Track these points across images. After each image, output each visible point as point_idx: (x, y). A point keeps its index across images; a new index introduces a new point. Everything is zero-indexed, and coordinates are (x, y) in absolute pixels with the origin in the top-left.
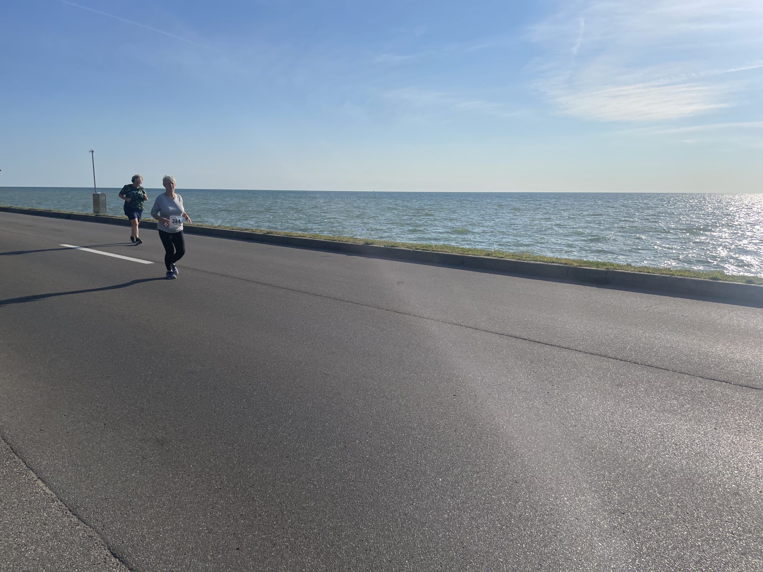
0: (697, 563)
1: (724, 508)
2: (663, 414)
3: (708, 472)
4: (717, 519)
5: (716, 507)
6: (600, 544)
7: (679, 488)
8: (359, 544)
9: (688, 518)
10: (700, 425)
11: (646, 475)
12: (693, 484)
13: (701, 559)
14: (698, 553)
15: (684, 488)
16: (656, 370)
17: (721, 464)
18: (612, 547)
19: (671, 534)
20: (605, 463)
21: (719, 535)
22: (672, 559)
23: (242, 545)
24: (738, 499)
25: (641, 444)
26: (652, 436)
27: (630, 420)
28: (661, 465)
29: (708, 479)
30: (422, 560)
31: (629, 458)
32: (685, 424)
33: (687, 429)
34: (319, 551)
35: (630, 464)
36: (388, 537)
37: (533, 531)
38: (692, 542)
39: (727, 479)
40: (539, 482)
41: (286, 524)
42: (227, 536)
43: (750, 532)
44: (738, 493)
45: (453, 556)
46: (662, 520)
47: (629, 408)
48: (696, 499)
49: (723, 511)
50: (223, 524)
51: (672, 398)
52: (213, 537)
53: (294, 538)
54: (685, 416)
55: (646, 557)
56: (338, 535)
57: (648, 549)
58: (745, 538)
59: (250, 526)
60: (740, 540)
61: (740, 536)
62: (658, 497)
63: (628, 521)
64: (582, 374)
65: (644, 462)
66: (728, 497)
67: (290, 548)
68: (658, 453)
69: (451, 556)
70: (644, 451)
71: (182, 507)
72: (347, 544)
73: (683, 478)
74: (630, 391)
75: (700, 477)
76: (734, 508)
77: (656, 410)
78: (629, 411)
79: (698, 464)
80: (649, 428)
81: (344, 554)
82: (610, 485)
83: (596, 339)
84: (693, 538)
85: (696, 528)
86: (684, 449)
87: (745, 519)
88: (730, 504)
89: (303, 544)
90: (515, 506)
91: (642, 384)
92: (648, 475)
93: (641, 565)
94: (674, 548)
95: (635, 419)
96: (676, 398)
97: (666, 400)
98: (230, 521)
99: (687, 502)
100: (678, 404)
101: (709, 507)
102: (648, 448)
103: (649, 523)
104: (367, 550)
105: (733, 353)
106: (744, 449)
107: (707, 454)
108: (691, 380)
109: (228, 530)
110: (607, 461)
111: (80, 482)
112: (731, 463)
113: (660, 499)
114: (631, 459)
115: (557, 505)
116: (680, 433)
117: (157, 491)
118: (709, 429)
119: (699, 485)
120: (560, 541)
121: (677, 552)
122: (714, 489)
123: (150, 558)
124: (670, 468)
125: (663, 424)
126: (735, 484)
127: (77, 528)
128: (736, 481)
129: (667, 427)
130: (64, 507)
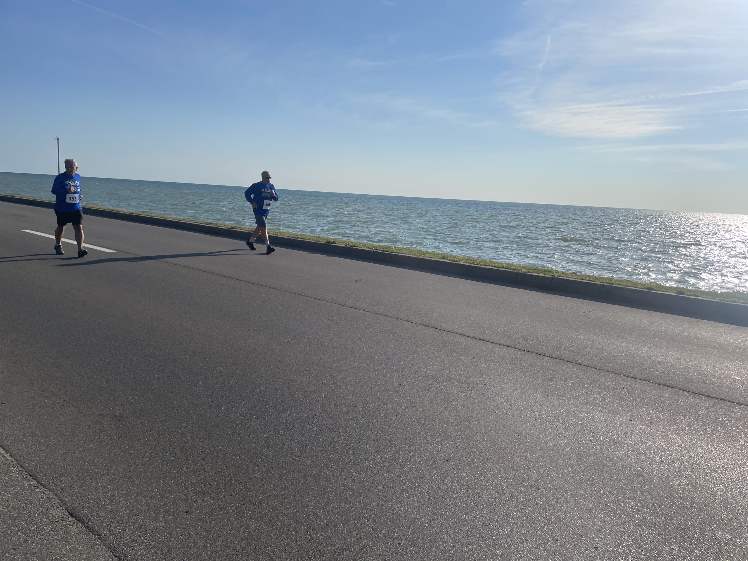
0: (597, 531)
2: (586, 406)
3: (618, 457)
4: (620, 496)
5: (621, 486)
6: (515, 513)
7: (590, 469)
8: (299, 510)
9: (595, 495)
10: (618, 416)
11: (564, 458)
12: (604, 466)
13: (602, 528)
14: (599, 523)
15: (595, 468)
16: (585, 368)
17: (630, 450)
18: (525, 516)
19: (578, 507)
20: (528, 446)
21: (621, 509)
22: (576, 527)
23: (191, 509)
24: (641, 480)
25: (564, 431)
26: (573, 425)
27: (555, 411)
28: (578, 450)
29: (617, 463)
30: (355, 524)
31: (550, 443)
32: (604, 415)
33: (605, 420)
34: (262, 514)
35: (550, 447)
36: (327, 504)
37: (457, 502)
38: (596, 514)
39: (634, 462)
40: (468, 461)
41: (234, 492)
42: (178, 501)
43: (648, 508)
44: (642, 475)
45: (384, 521)
46: (572, 495)
47: (556, 400)
48: (605, 478)
49: (627, 490)
50: (175, 490)
51: (596, 393)
52: (165, 501)
53: (240, 503)
54: (605, 409)
55: (554, 525)
56: (281, 502)
57: (556, 519)
58: (643, 512)
59: (200, 493)
60: (638, 514)
61: (639, 510)
62: (571, 476)
63: (542, 495)
64: (518, 369)
65: (563, 447)
66: (633, 478)
67: (236, 512)
68: (577, 439)
69: (382, 520)
71: (137, 475)
72: (289, 510)
73: (596, 461)
74: (559, 385)
75: (610, 460)
76: (637, 487)
77: (580, 403)
78: (556, 403)
79: (610, 450)
80: (572, 418)
81: (286, 518)
82: (530, 465)
83: (535, 339)
84: (597, 511)
85: (601, 503)
86: (600, 437)
87: (645, 497)
88: (634, 484)
89: (248, 509)
91: (571, 379)
92: (565, 458)
93: (548, 532)
94: (579, 519)
95: (560, 409)
96: (599, 393)
97: (590, 394)
98: (181, 488)
99: (596, 481)
100: (600, 398)
101: (614, 486)
102: (568, 435)
103: (561, 498)
104: (306, 515)
105: (657, 356)
106: (653, 438)
107: (619, 442)
109: (179, 495)
110: (530, 444)
111: (40, 451)
112: (640, 450)
113: (572, 478)
114: (552, 444)
115: (481, 481)
116: (598, 423)
117: (113, 461)
118: (624, 421)
119: (608, 467)
120: (480, 510)
121: (582, 522)
122: (621, 471)
123: (105, 518)
124: (585, 452)
125: (584, 415)
126: (640, 467)
127: (37, 490)
128: (642, 465)
129: (588, 417)
130: (24, 472)
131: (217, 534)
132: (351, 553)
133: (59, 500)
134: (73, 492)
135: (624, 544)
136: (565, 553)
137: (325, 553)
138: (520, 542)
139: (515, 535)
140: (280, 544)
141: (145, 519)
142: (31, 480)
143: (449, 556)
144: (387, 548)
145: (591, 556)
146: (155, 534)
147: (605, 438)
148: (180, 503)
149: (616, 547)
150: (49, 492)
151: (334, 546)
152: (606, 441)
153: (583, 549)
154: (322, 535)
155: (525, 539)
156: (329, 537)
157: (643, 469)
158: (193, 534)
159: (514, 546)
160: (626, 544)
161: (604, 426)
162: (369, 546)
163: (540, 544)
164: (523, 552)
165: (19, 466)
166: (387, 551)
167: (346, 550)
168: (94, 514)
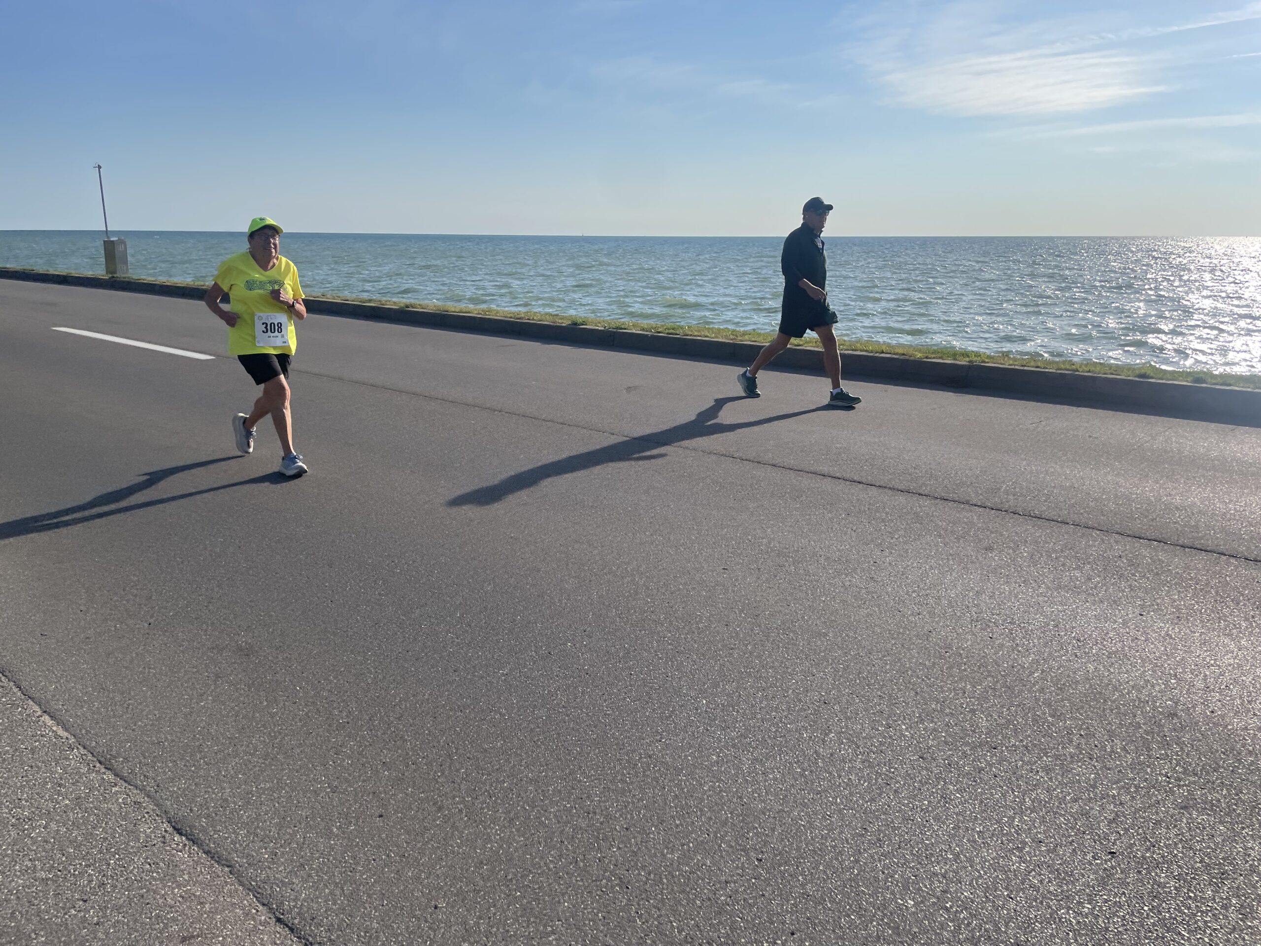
0: (1110, 822)
1: (1153, 738)
2: (1059, 593)
3: (1128, 682)
4: (1142, 755)
5: (1141, 737)
6: (958, 795)
8: (576, 804)
9: (1096, 753)
10: (1117, 609)
11: (1031, 688)
12: (1105, 701)
13: (1117, 815)
14: (1112, 807)
15: (1090, 706)
16: (1047, 524)
17: (1149, 670)
18: (977, 800)
19: (1069, 778)
20: (965, 670)
21: (1147, 778)
22: (1071, 816)
23: (387, 810)
24: (1176, 723)
25: (1024, 640)
26: (1040, 627)
27: (1005, 604)
28: (1055, 673)
29: (1128, 694)
30: (677, 826)
31: (1003, 663)
32: (1093, 608)
33: (1095, 616)
34: (512, 815)
35: (1005, 671)
36: (623, 792)
37: (853, 778)
38: (1104, 791)
39: (1159, 692)
40: (862, 702)
41: (457, 776)
42: (362, 796)
43: (1195, 774)
44: (1175, 715)
45: (727, 819)
46: (1056, 758)
47: (1003, 585)
48: (1110, 723)
49: (1153, 742)
50: (355, 778)
51: (1073, 568)
52: (339, 799)
53: (471, 796)
54: (1093, 595)
55: (1031, 814)
56: (543, 791)
57: (1033, 802)
58: (1187, 782)
59: (399, 780)
60: (1179, 786)
61: (1179, 779)
62: (1050, 722)
63: (1002, 760)
65: (1028, 668)
66: (1160, 720)
67: (466, 813)
68: (1050, 654)
69: (723, 818)
70: (1028, 650)
71: (286, 753)
72: (557, 804)
73: (1090, 691)
74: (1006, 557)
75: (1115, 689)
76: (1169, 737)
77: (1048, 588)
79: (1112, 670)
80: (1036, 615)
81: (553, 820)
82: (973, 705)
83: (952, 475)
84: (1104, 785)
85: (1109, 769)
86: (1091, 647)
87: (1188, 754)
88: (1164, 731)
89: (486, 806)
90: (824, 741)
91: (1025, 545)
92: (1034, 689)
93: (1022, 827)
94: (1075, 800)
95: (1013, 601)
96: (1078, 568)
97: (1063, 571)
98: (365, 772)
99: (1095, 729)
100: (1081, 576)
101: (1129, 737)
103: (1036, 762)
104: (589, 813)
105: (1170, 495)
106: (1185, 646)
107: (1126, 655)
108: (1102, 539)
109: (363, 786)
110: (969, 667)
111: (114, 717)
112: (1165, 668)
113: (1052, 725)
114: (1007, 664)
115: (890, 737)
116: (1084, 622)
117: (243, 729)
118: (1130, 616)
119: (1114, 702)
120: (896, 791)
121: (1080, 806)
122: (1137, 707)
123: (238, 834)
124: (1069, 676)
125: (1057, 609)
126: (1171, 700)
127: (114, 790)
128: (1174, 696)
129: (1065, 612)
130: (90, 757)
131: (436, 855)
132: (676, 879)
133: (155, 805)
134: (179, 789)
135: (1162, 844)
136: (1058, 864)
137: (629, 882)
138: (973, 847)
139: (964, 836)
140: (550, 870)
141: (308, 832)
142: (103, 770)
143: (850, 879)
144: (737, 868)
145: (1105, 869)
146: (328, 860)
147: (1100, 649)
148: (366, 800)
149: (1148, 850)
150: (135, 791)
151: (643, 867)
152: (1103, 654)
153: (1089, 857)
154: (619, 848)
155: (983, 843)
156: (633, 852)
157: (1176, 703)
158: (395, 856)
159: (965, 856)
160: (1165, 843)
161: (1096, 628)
162: (705, 865)
163: (1011, 851)
164: (982, 868)
165: (79, 747)
166: (738, 874)
167: (665, 875)
168: (218, 828)
